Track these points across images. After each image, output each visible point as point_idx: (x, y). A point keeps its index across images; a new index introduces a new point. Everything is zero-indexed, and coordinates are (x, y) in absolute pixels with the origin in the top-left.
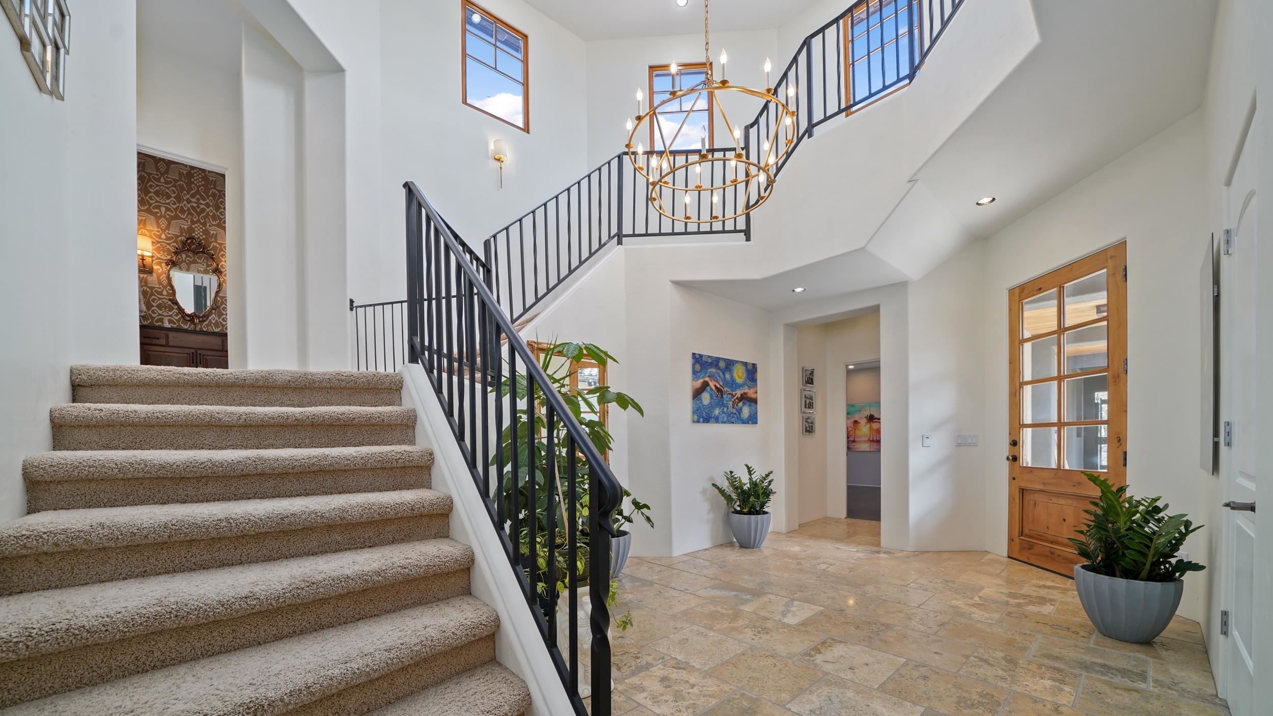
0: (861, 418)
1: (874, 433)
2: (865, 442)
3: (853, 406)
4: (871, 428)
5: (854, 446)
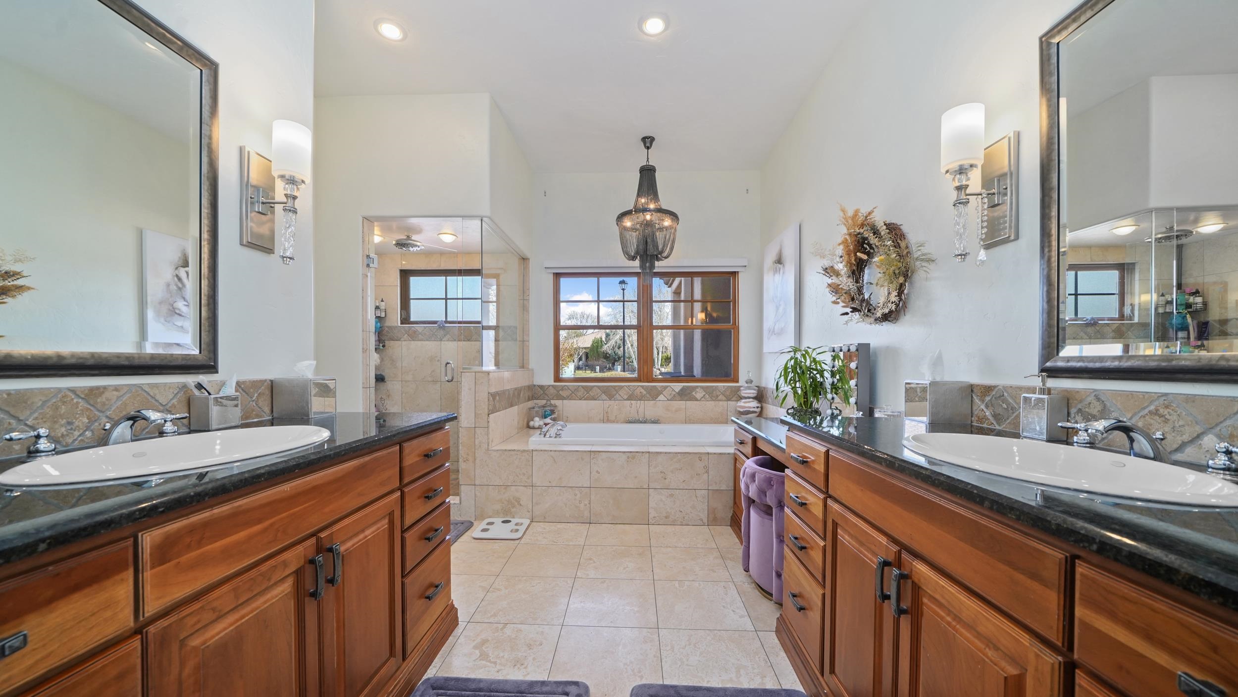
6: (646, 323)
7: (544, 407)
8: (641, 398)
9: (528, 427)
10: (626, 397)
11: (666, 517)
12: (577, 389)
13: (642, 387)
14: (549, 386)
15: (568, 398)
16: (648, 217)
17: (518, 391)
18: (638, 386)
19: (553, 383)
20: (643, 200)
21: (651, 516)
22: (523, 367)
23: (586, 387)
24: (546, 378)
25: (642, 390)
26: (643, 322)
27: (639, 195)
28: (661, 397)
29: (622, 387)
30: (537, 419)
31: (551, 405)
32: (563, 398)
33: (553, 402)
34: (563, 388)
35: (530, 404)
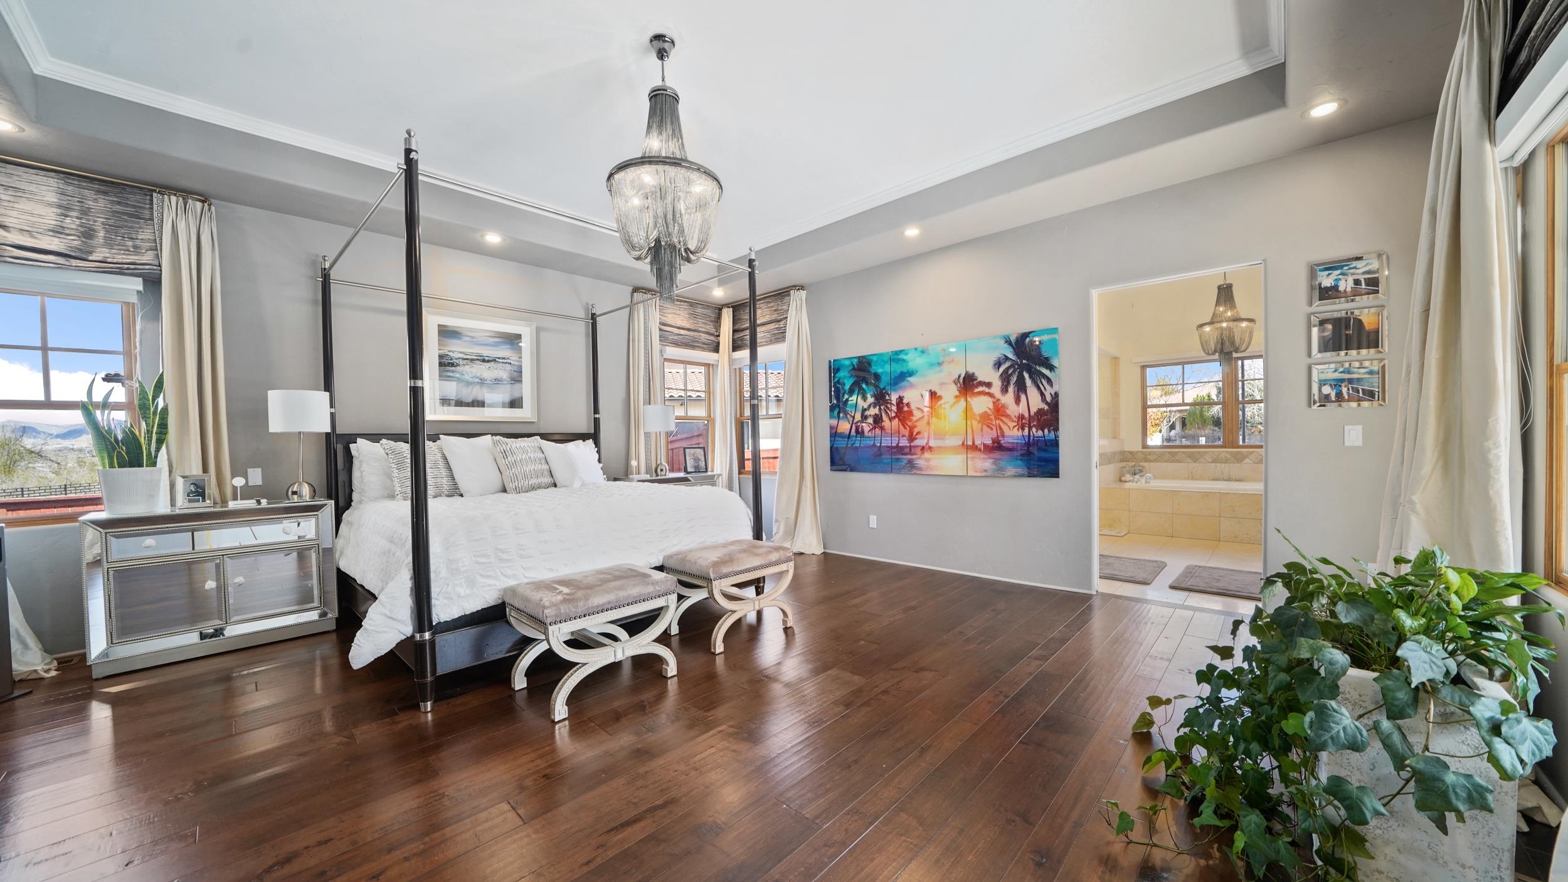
0: (942, 384)
1: (976, 425)
2: (954, 450)
3: (923, 352)
4: (967, 410)
5: (927, 460)
6: (1231, 399)
7: (1134, 466)
8: (1226, 461)
9: (1121, 481)
10: (1210, 460)
11: (1235, 537)
12: (1163, 454)
13: (1227, 452)
14: (1137, 452)
15: (1154, 461)
16: (1224, 325)
17: (1114, 454)
18: (1223, 452)
19: (1141, 449)
20: (1221, 309)
21: (1221, 536)
22: (1115, 438)
23: (1172, 452)
24: (1135, 446)
25: (1228, 455)
26: (1228, 398)
27: (1218, 303)
28: (1247, 461)
29: (1206, 452)
30: (1128, 475)
31: (1139, 466)
32: (1150, 461)
33: (1141, 464)
34: (1150, 453)
35: (1122, 464)
